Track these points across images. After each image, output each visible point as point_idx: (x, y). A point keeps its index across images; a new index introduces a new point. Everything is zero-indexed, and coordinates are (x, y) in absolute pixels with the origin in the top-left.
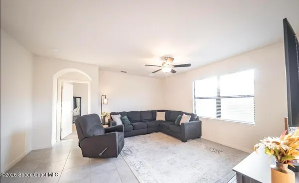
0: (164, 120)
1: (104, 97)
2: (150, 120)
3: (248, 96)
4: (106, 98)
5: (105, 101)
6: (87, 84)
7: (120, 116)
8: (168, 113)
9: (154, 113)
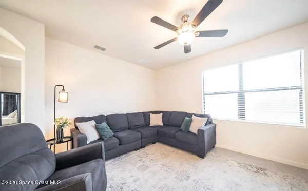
0: (162, 124)
1: (59, 89)
2: (142, 127)
3: (293, 88)
4: (63, 90)
5: (63, 96)
6: (19, 62)
7: (93, 123)
8: (166, 116)
9: (146, 116)
